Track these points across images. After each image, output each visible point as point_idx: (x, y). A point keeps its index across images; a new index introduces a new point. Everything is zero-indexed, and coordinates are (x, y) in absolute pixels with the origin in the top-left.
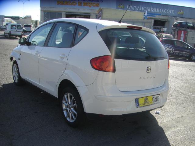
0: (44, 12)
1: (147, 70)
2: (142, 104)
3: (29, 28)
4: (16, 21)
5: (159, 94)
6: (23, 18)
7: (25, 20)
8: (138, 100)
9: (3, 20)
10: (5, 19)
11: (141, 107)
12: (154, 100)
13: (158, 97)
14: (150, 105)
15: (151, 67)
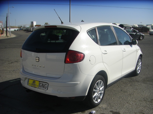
1: (36, 60)
2: (30, 84)
11: (30, 86)
12: (41, 85)
13: (46, 85)
14: (36, 88)
15: (39, 58)
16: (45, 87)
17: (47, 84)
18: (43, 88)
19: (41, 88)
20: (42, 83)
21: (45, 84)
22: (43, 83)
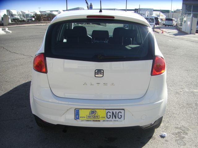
0: (186, 5)
1: (95, 74)
2: (84, 117)
3: (171, 22)
4: (165, 15)
5: (123, 109)
6: (172, 12)
7: (174, 13)
8: (79, 111)
9: (152, 13)
10: (154, 12)
11: (82, 121)
12: (110, 116)
13: (119, 113)
14: (99, 121)
15: (103, 70)
16: (120, 117)
17: (122, 111)
18: (116, 118)
19: (111, 119)
20: (111, 111)
21: (117, 111)
22: (114, 111)
